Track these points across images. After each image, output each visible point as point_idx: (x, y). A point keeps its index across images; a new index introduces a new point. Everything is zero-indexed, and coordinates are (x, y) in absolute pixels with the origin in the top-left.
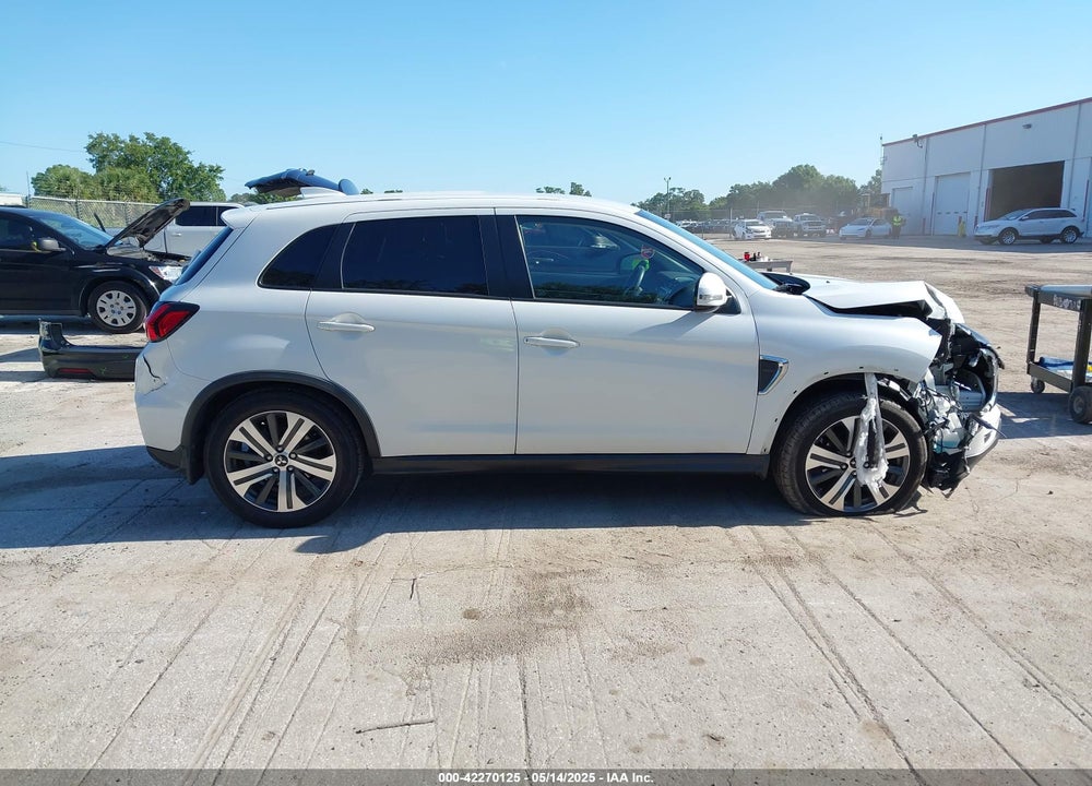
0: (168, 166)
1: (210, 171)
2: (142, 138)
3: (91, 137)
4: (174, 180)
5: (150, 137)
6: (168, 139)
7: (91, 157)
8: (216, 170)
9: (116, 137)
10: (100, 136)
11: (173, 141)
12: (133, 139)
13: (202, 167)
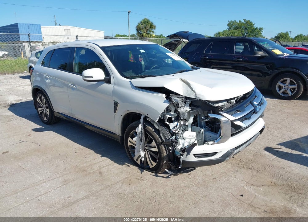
0: (247, 29)
1: (260, 29)
2: (243, 21)
3: (229, 22)
4: (248, 33)
5: (244, 20)
6: (249, 21)
7: (228, 27)
8: (261, 29)
9: (235, 21)
10: (231, 21)
11: (250, 21)
12: (240, 21)
13: (257, 28)
